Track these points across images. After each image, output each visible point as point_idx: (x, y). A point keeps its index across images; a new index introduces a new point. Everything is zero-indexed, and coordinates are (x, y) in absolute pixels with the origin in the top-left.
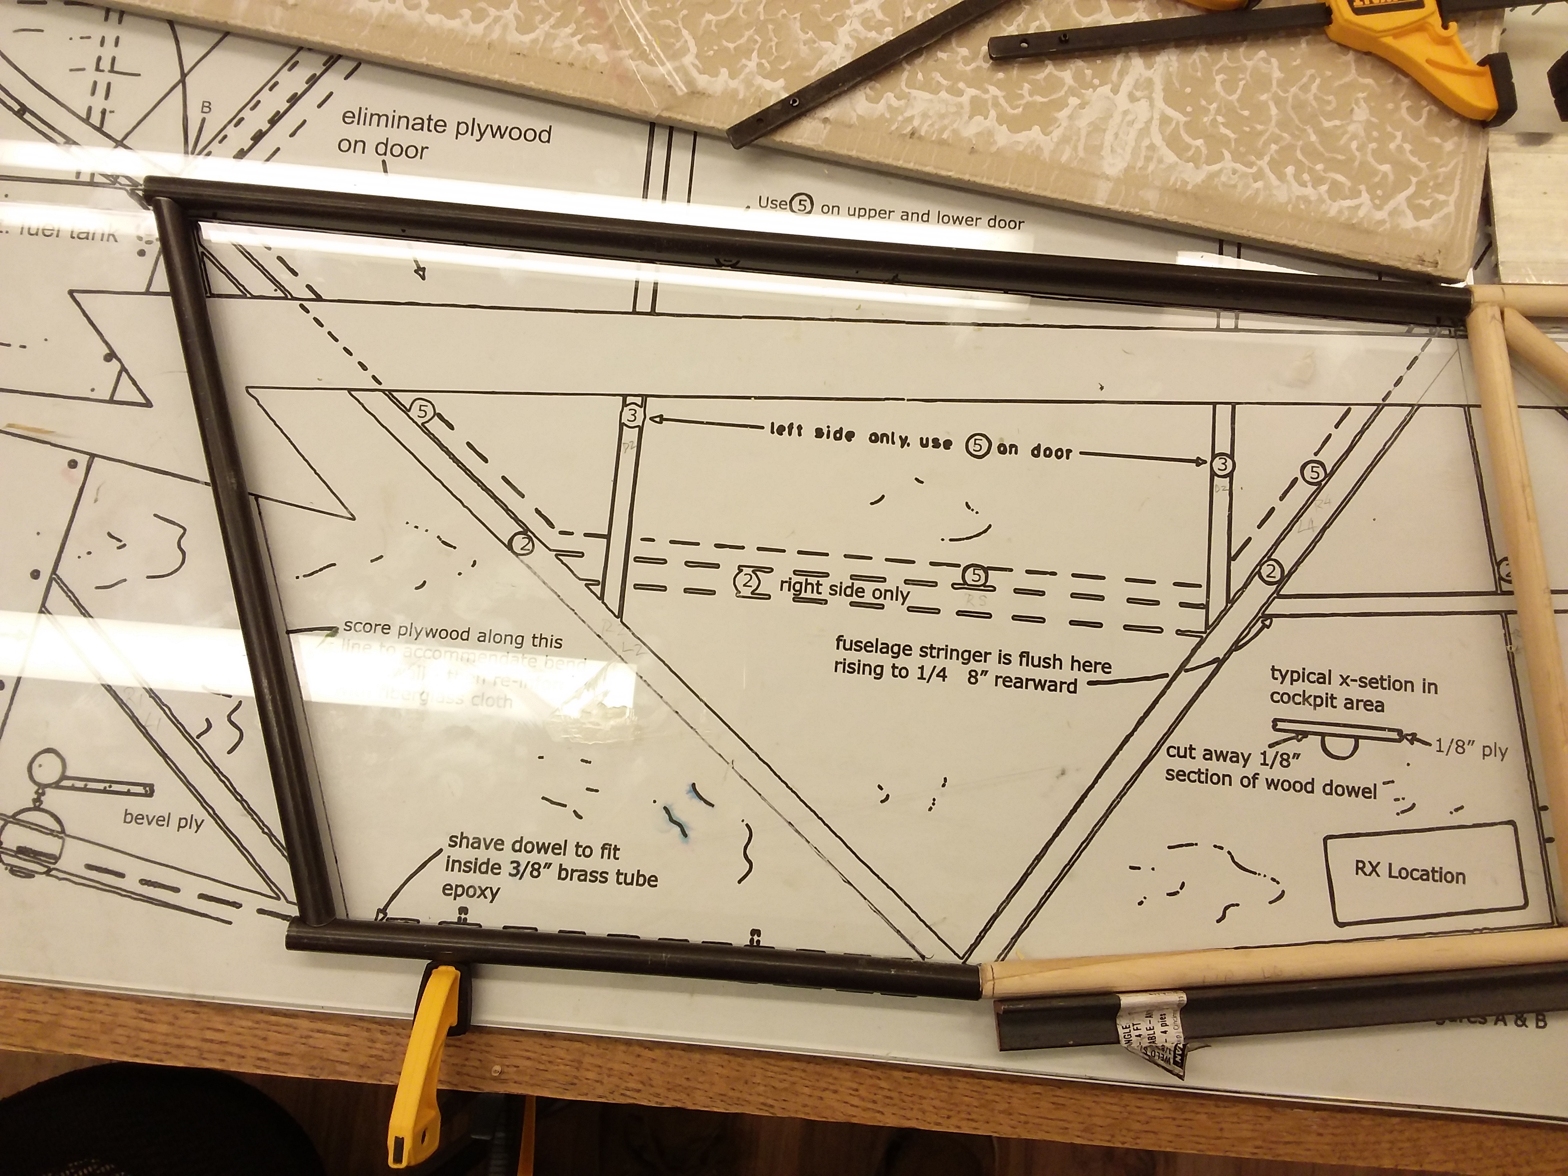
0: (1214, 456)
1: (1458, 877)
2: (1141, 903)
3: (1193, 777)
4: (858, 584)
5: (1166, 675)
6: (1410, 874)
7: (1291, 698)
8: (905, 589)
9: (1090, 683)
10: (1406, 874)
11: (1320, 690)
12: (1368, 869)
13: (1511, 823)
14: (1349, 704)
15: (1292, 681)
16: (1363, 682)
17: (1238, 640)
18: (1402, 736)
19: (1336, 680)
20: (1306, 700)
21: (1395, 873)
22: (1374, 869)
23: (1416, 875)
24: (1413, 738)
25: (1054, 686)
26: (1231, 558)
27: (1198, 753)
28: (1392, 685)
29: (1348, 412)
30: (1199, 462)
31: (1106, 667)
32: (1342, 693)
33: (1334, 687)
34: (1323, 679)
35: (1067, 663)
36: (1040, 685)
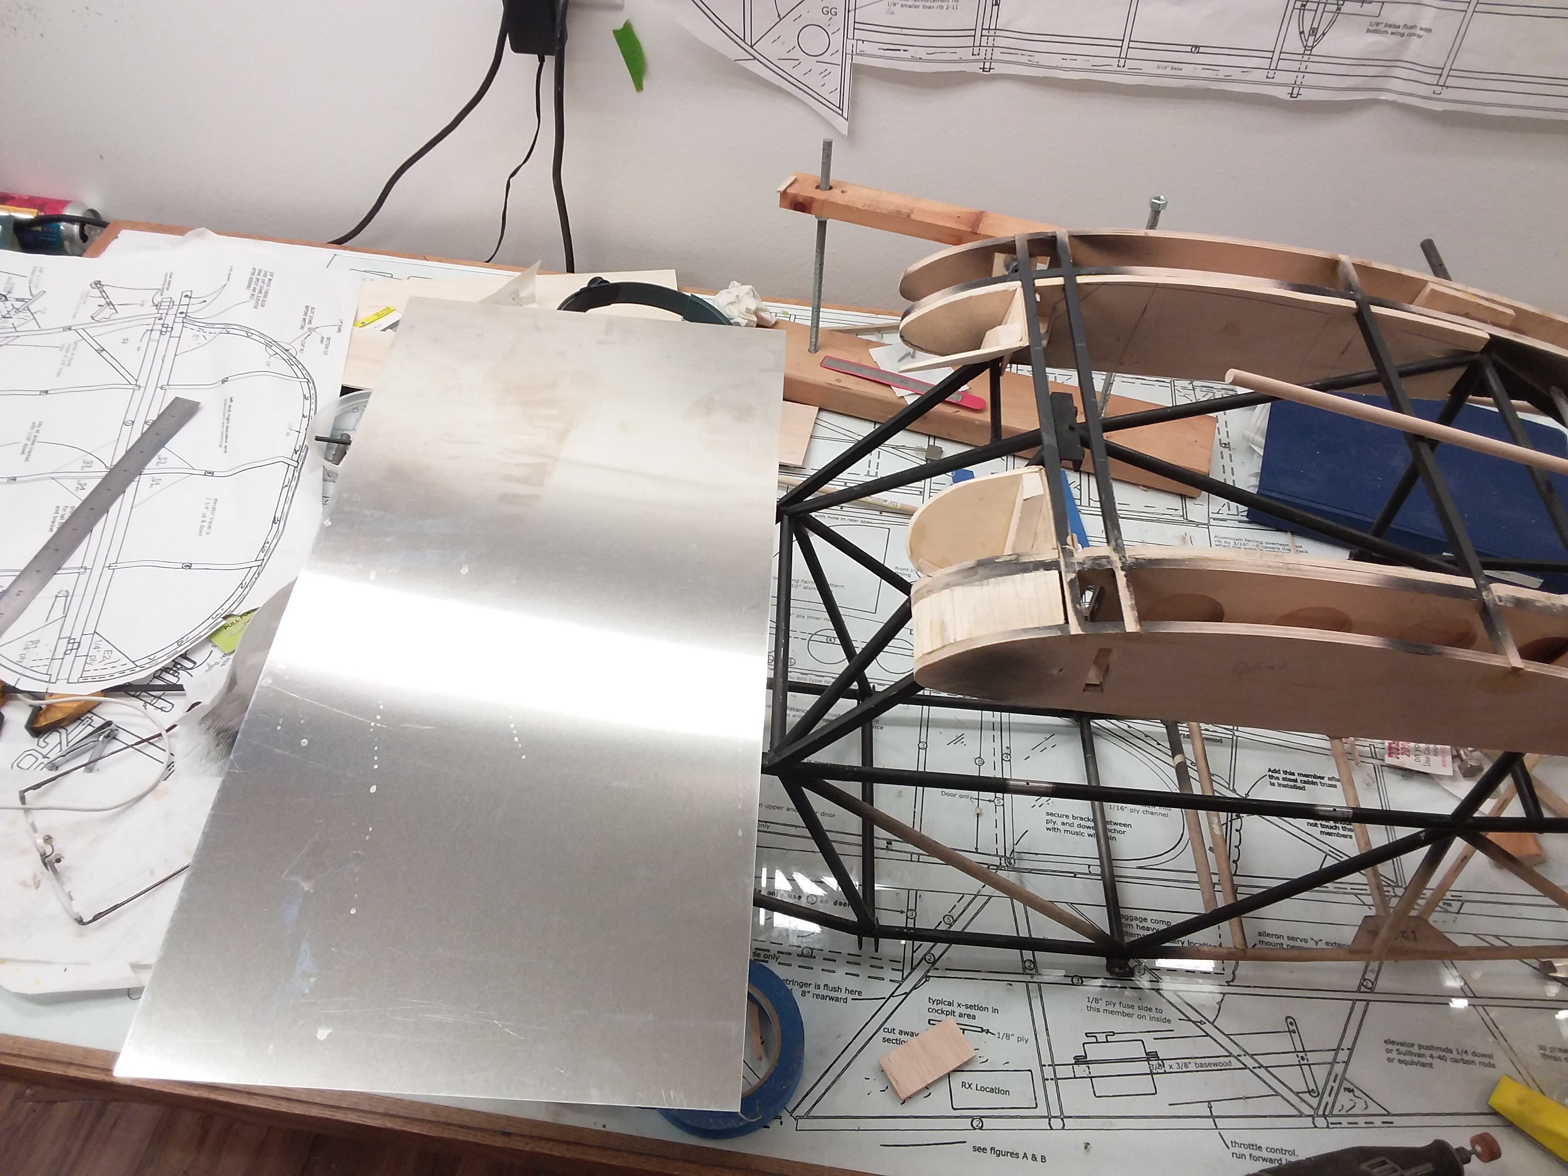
0: (908, 910)
1: (1006, 1092)
2: (869, 1094)
3: (894, 1041)
4: (758, 952)
5: (885, 998)
6: (985, 1089)
7: (937, 1011)
8: (777, 955)
9: (853, 999)
10: (983, 1089)
11: (949, 1008)
12: (967, 1086)
13: (1030, 1070)
14: (961, 1015)
15: (937, 1004)
16: (968, 1007)
17: (916, 985)
18: (983, 1031)
19: (956, 1005)
20: (942, 1012)
21: (979, 1088)
22: (970, 1086)
23: (988, 1090)
24: (988, 1032)
25: (837, 1000)
26: (914, 952)
27: (897, 1032)
28: (979, 1009)
29: (963, 897)
30: (902, 912)
31: (860, 993)
32: (958, 1011)
33: (955, 1008)
34: (950, 1004)
35: (843, 990)
36: (831, 998)
